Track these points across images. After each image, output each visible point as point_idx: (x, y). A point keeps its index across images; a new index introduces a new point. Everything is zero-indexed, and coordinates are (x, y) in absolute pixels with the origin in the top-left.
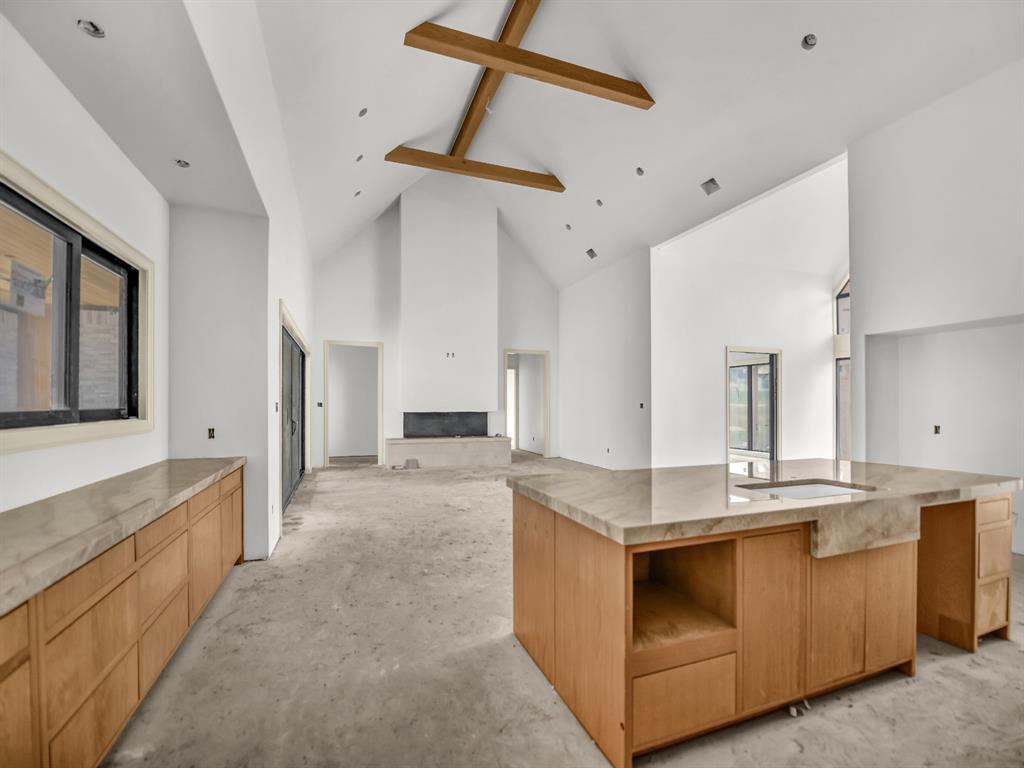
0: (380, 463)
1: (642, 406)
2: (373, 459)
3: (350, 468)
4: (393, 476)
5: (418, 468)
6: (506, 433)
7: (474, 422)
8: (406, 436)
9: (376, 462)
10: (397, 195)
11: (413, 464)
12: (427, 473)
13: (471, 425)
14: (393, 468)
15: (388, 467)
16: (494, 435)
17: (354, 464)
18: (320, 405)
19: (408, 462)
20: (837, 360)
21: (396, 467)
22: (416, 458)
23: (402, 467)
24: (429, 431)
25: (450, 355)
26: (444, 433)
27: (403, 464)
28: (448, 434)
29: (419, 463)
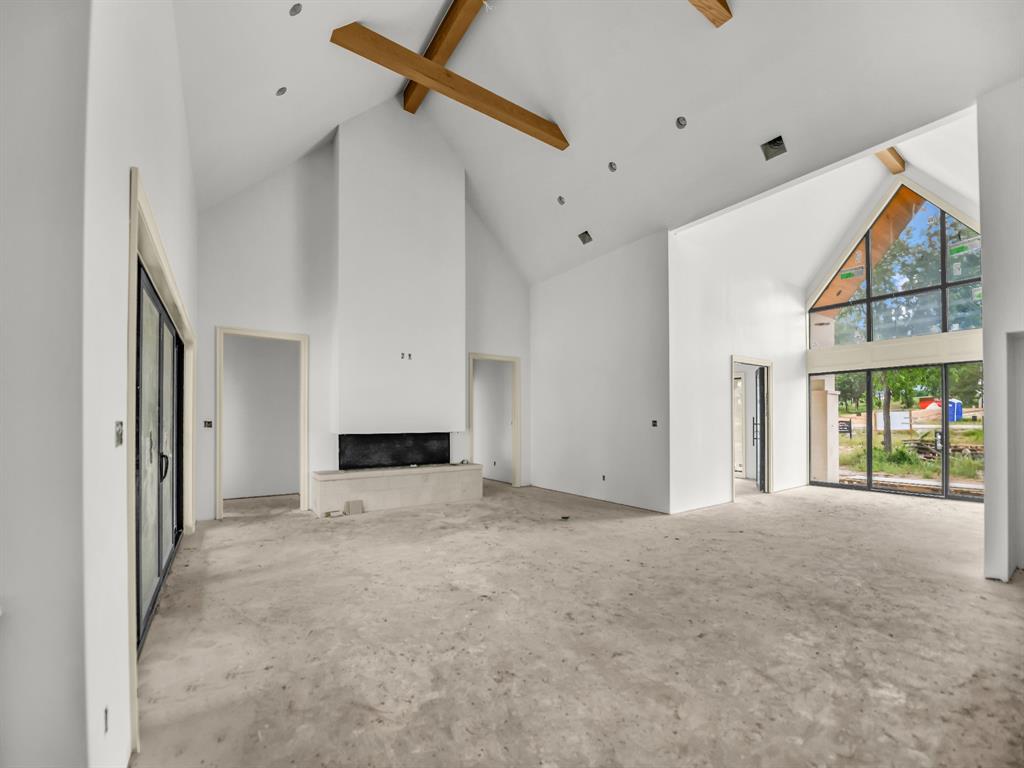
0: (304, 507)
1: (655, 423)
2: (291, 500)
3: (258, 519)
4: (332, 529)
5: (363, 512)
6: (472, 458)
7: (434, 445)
8: (345, 466)
9: (297, 505)
10: (333, 127)
11: (354, 508)
12: (381, 521)
13: (430, 449)
14: (328, 515)
15: (319, 515)
16: (458, 461)
17: (264, 511)
18: (208, 424)
19: (348, 504)
20: (810, 375)
21: (332, 514)
22: (360, 499)
23: (341, 513)
24: (375, 459)
25: (406, 356)
26: (395, 462)
27: (341, 508)
28: (400, 462)
29: (365, 505)
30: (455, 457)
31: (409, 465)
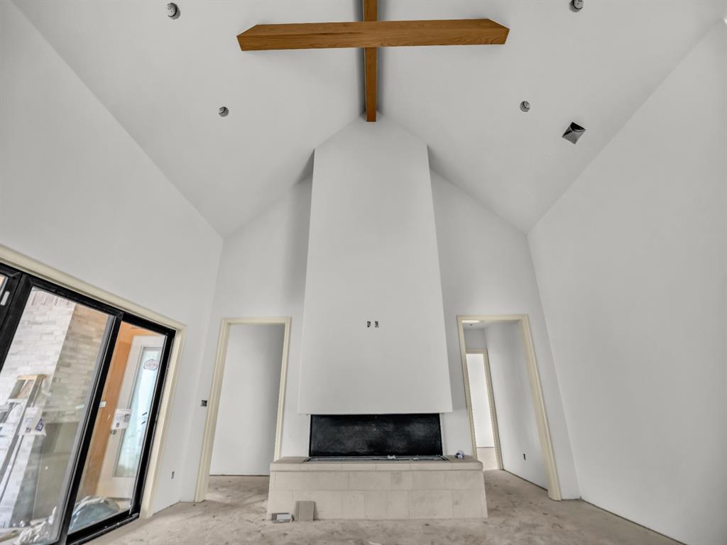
7: (419, 431)
11: (306, 511)
13: (414, 435)
14: (275, 517)
18: (205, 403)
19: (299, 505)
21: (279, 517)
22: (313, 498)
23: (289, 517)
24: (349, 445)
25: (373, 324)
26: (372, 450)
27: (291, 509)
28: (378, 450)
29: (318, 509)
30: (449, 447)
31: (386, 454)
